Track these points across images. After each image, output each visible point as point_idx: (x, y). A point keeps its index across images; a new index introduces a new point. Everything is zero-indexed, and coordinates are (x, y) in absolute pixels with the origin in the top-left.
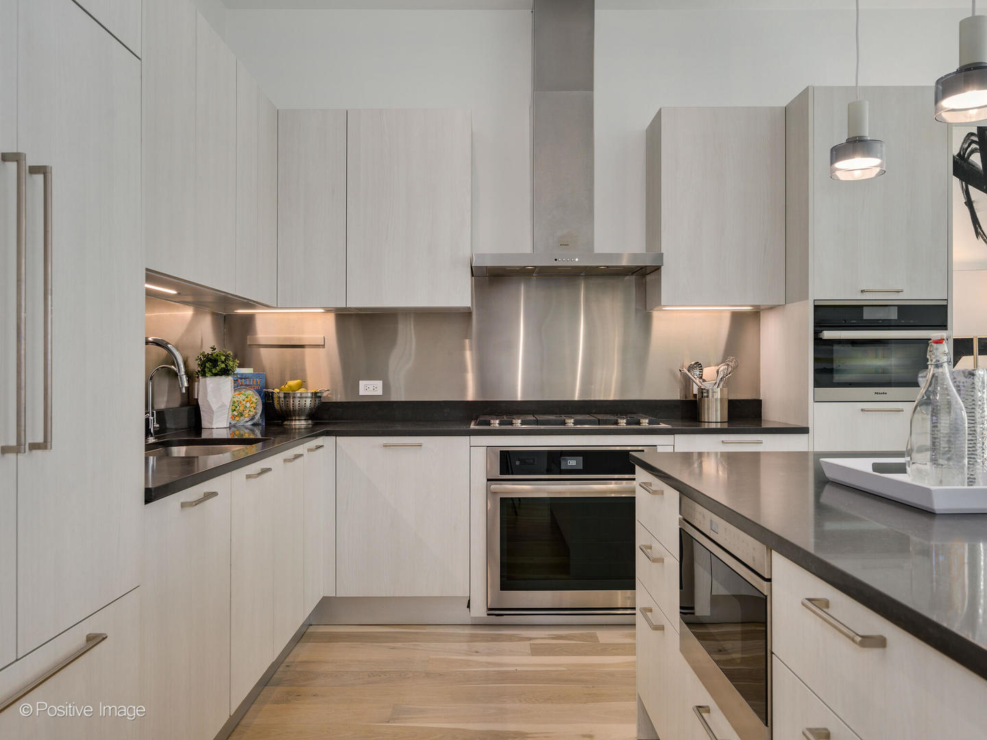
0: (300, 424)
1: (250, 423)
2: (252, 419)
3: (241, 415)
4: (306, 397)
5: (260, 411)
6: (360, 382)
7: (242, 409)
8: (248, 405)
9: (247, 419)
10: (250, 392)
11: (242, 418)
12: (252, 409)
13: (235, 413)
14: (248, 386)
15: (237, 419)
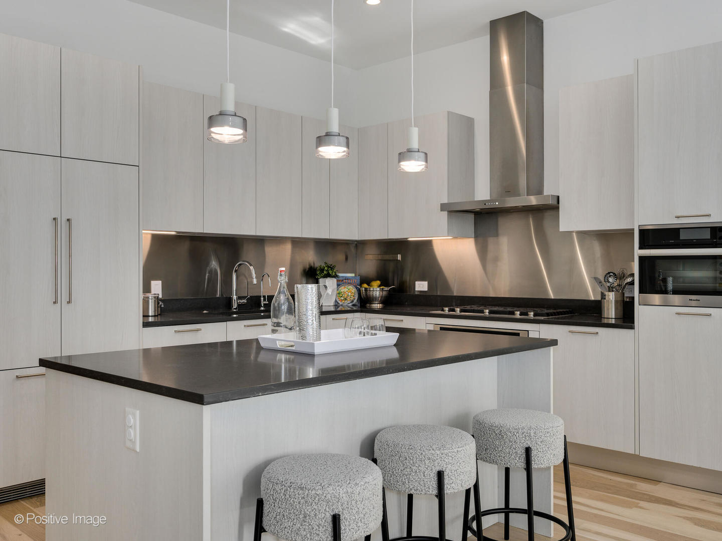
0: (377, 306)
1: (351, 304)
2: (352, 302)
3: (346, 299)
4: (376, 291)
5: (356, 298)
6: (416, 282)
7: (346, 296)
8: (350, 294)
9: (349, 302)
10: (350, 287)
11: (346, 301)
12: (352, 297)
13: (342, 298)
14: (350, 284)
15: (343, 301)
